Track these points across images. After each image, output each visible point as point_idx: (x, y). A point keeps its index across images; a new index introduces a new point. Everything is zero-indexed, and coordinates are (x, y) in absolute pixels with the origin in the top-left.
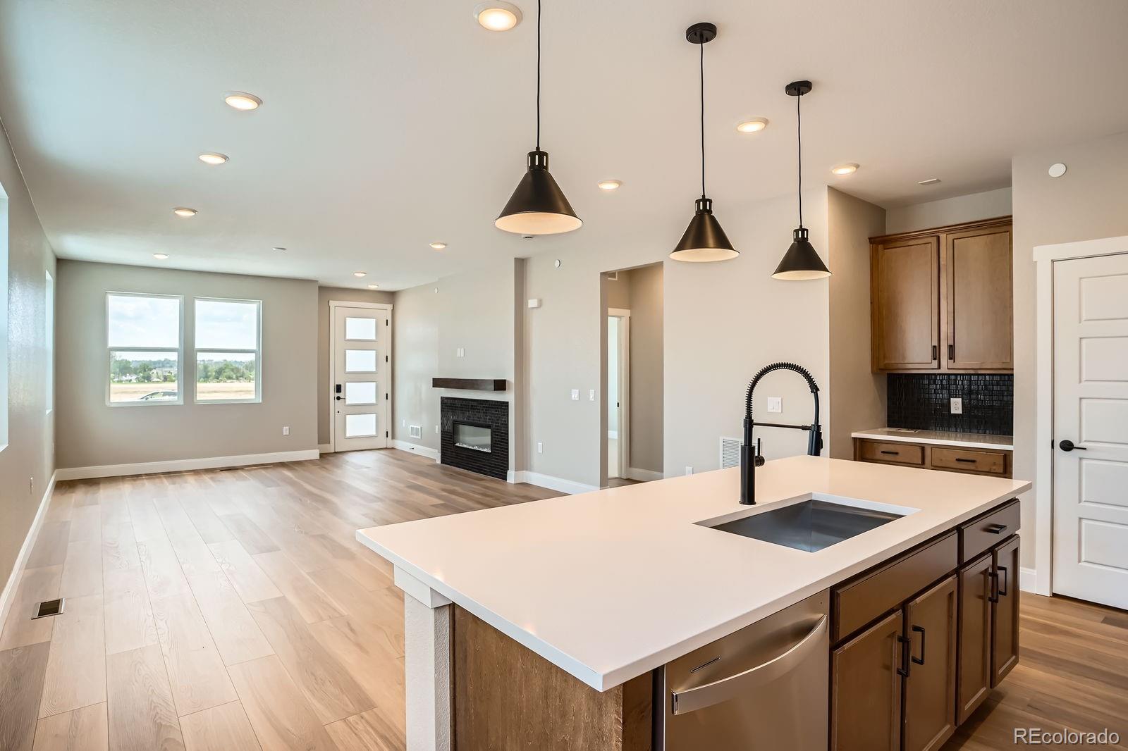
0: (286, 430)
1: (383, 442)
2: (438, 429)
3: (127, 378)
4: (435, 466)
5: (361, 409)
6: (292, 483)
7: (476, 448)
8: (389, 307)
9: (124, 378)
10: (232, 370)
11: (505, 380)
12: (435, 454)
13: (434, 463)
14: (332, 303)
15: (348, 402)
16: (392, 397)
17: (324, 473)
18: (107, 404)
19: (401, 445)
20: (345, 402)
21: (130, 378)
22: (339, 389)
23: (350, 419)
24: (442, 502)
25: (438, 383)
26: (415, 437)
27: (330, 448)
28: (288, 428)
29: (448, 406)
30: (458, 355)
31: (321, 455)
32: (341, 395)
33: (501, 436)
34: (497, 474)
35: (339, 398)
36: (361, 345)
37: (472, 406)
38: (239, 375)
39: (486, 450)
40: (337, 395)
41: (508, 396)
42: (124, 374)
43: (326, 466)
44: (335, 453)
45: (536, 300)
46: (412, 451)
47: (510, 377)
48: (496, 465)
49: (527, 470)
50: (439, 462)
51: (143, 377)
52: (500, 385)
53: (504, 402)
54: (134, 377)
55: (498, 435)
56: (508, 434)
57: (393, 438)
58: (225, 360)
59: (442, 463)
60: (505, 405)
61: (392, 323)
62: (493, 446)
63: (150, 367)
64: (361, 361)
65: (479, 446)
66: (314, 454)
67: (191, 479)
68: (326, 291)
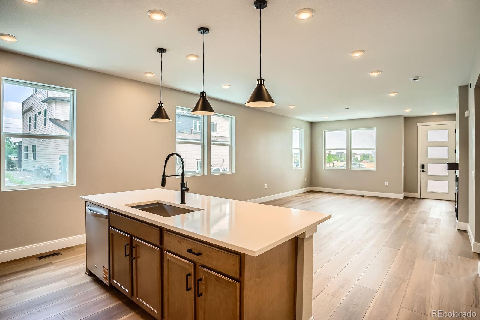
0: (387, 183)
14: (419, 124)
15: (427, 173)
22: (423, 166)
23: (430, 182)
27: (417, 196)
28: (387, 182)
32: (425, 170)
35: (423, 171)
36: (438, 144)
40: (422, 170)
66: (401, 196)
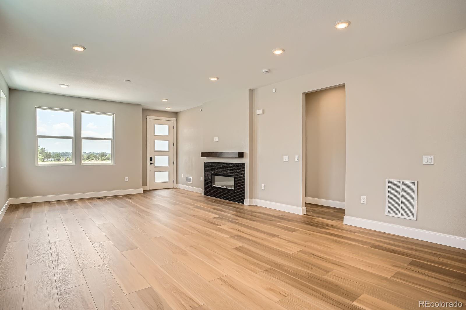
1: (172, 185)
2: (202, 178)
3: (50, 160)
4: (202, 196)
5: (162, 169)
6: (134, 206)
7: (225, 187)
8: (175, 120)
9: (48, 160)
10: (94, 157)
11: (243, 152)
12: (201, 191)
13: (201, 195)
14: (148, 117)
15: (155, 165)
16: (176, 163)
17: (148, 200)
18: (36, 165)
19: (181, 186)
20: (154, 165)
21: (51, 160)
22: (151, 159)
23: (156, 173)
24: (218, 216)
25: (203, 155)
26: (189, 182)
27: (147, 188)
28: (127, 178)
29: (208, 167)
30: (215, 141)
31: (144, 191)
32: (152, 162)
33: (240, 181)
34: (237, 200)
35: (151, 164)
36: (161, 138)
37: (223, 166)
38: (97, 158)
39: (231, 188)
40: (151, 162)
41: (245, 160)
42: (49, 158)
43: (148, 197)
44: (150, 190)
45: (261, 110)
46: (187, 189)
47: (246, 151)
48: (237, 196)
49: (255, 198)
50: (203, 194)
51: (57, 159)
52: (241, 155)
53: (242, 164)
54: (53, 159)
55: (238, 181)
56: (245, 180)
57: (177, 183)
58: (91, 153)
59: (205, 195)
60: (243, 165)
61: (176, 128)
62: (235, 185)
63: (59, 155)
64: (161, 146)
65: (226, 186)
66: (140, 191)
67: (80, 204)
68: (146, 111)
